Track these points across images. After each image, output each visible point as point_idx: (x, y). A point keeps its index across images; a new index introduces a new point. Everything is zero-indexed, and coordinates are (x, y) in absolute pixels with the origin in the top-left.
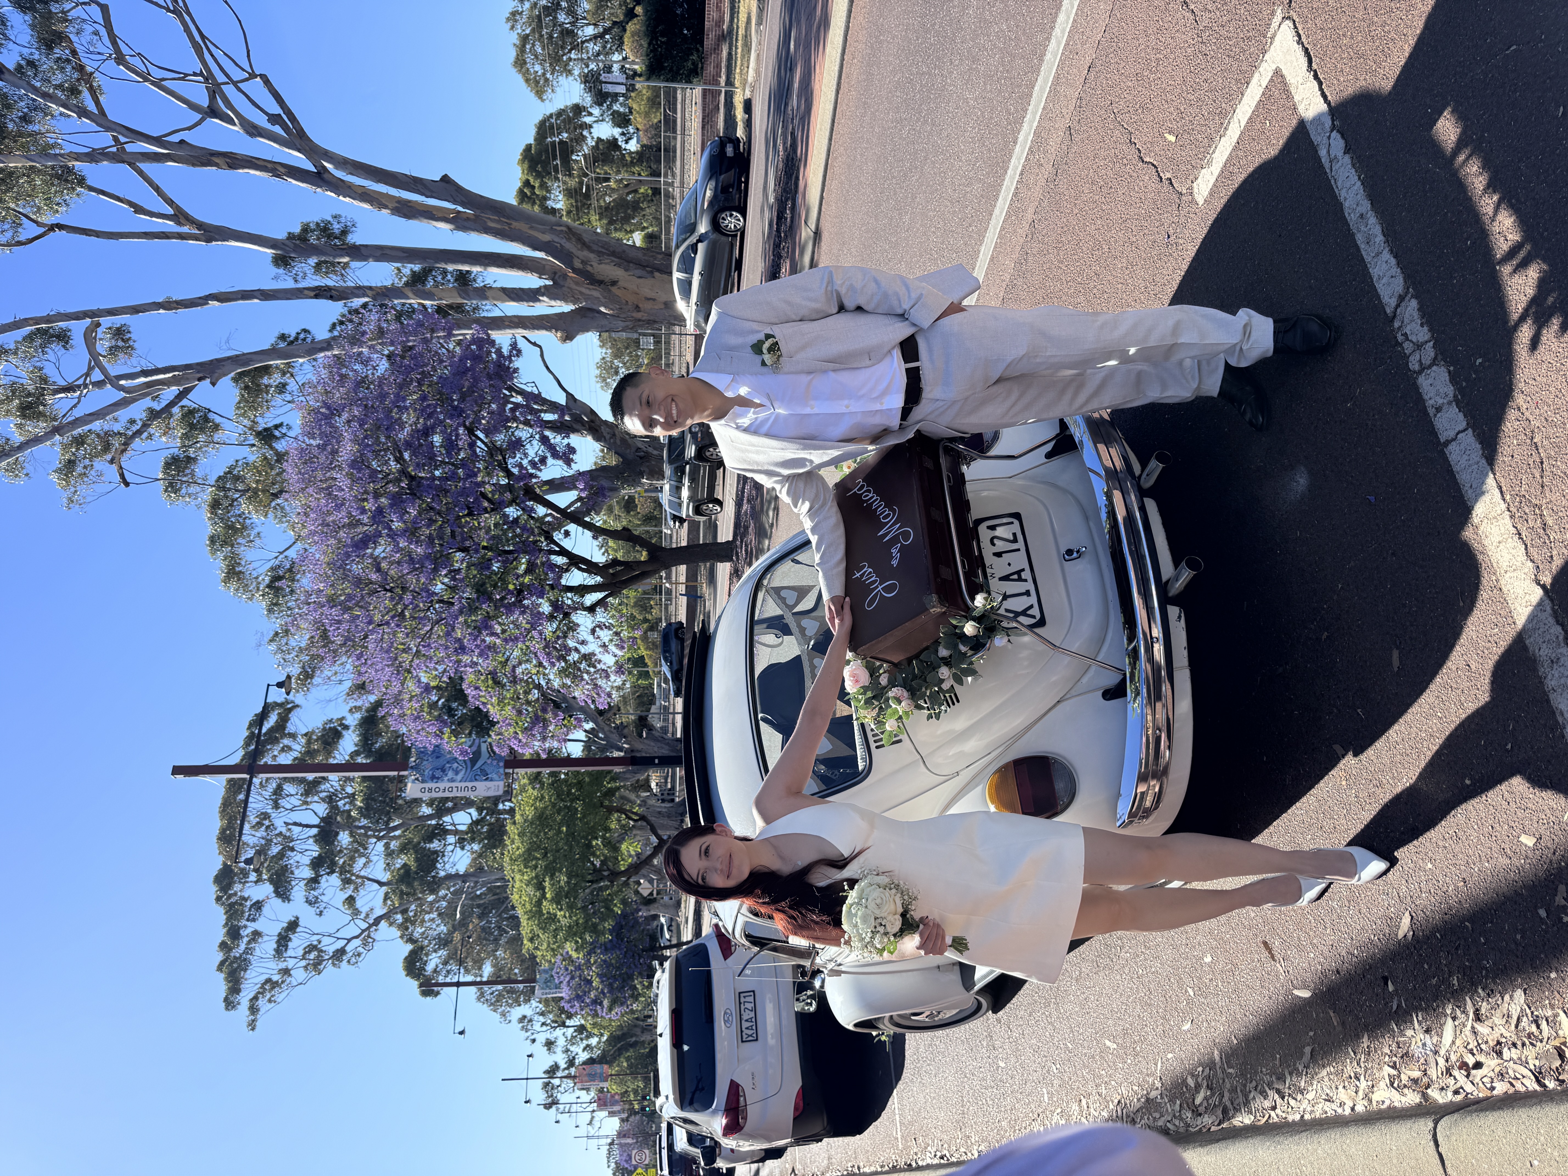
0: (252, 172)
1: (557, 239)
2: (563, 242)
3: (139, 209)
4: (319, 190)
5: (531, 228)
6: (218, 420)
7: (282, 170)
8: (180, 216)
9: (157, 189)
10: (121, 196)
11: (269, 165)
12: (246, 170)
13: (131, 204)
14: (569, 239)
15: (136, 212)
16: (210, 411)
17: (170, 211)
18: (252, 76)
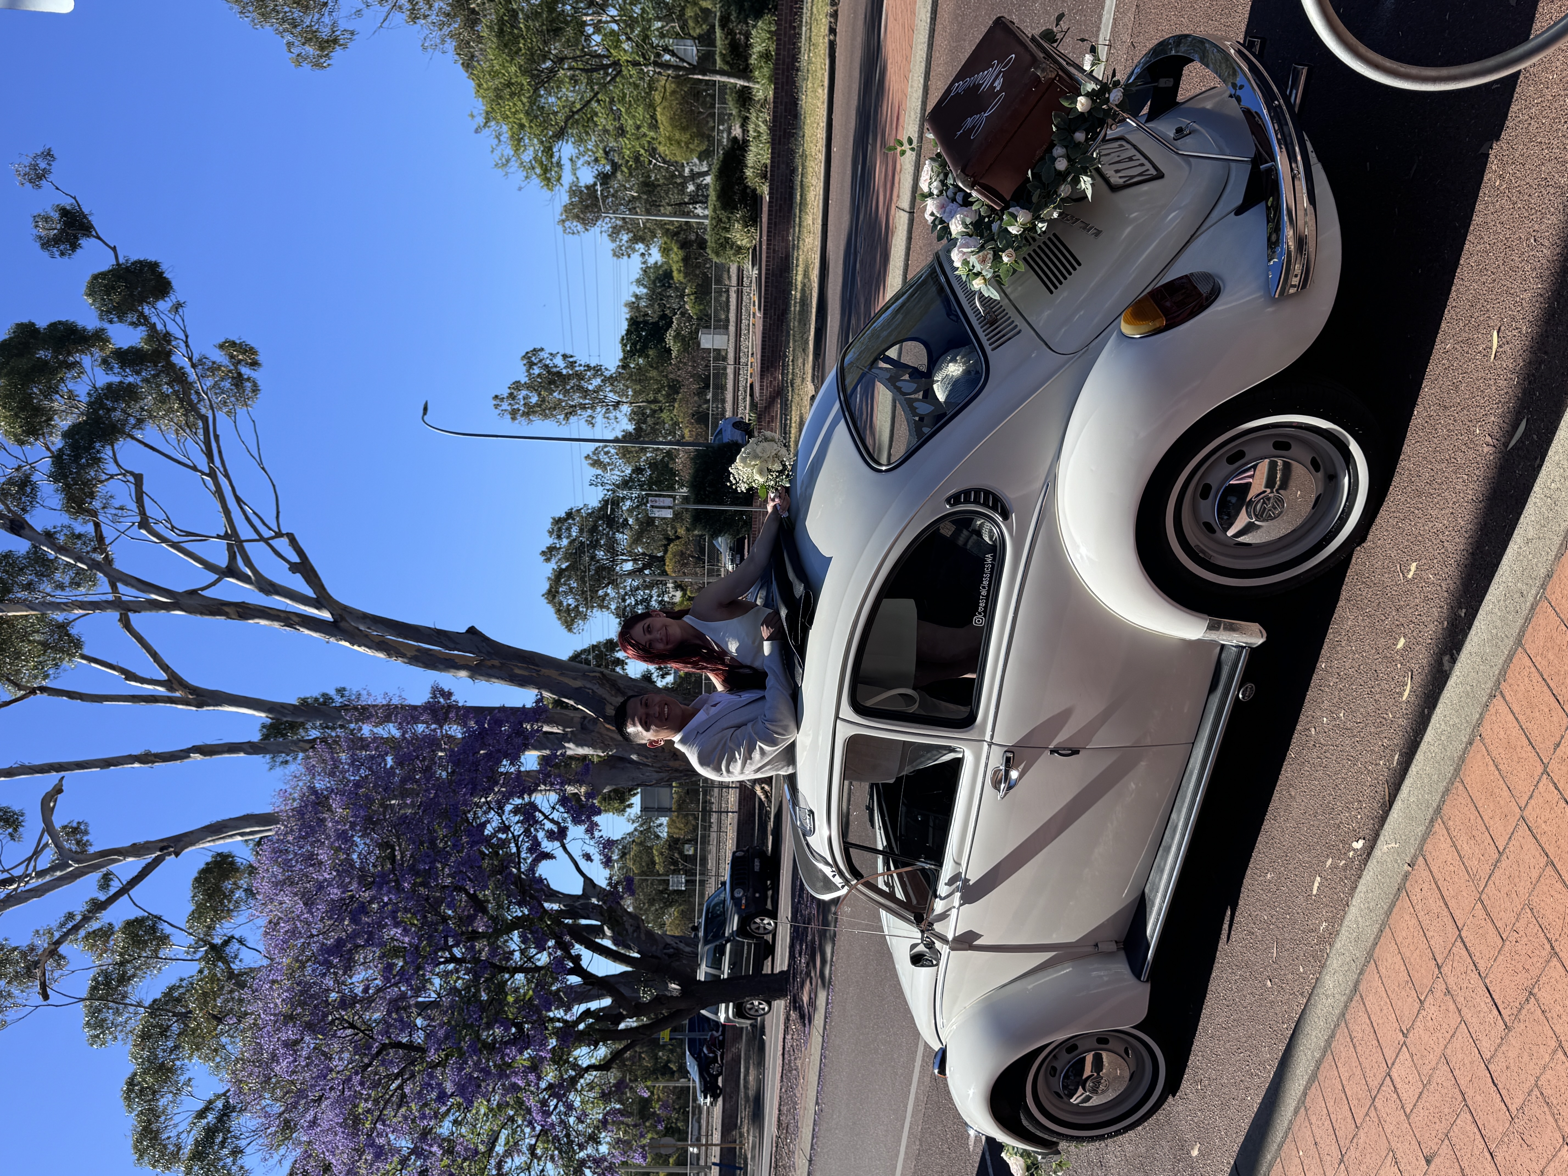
0: (263, 622)
1: (589, 685)
2: (595, 688)
3: (130, 676)
4: (332, 640)
5: (562, 674)
6: (168, 929)
7: (296, 619)
8: (174, 681)
9: (155, 655)
10: (115, 663)
11: (282, 615)
12: (257, 621)
13: (122, 671)
14: (602, 685)
15: (126, 679)
16: (160, 918)
17: (164, 676)
18: (279, 535)
